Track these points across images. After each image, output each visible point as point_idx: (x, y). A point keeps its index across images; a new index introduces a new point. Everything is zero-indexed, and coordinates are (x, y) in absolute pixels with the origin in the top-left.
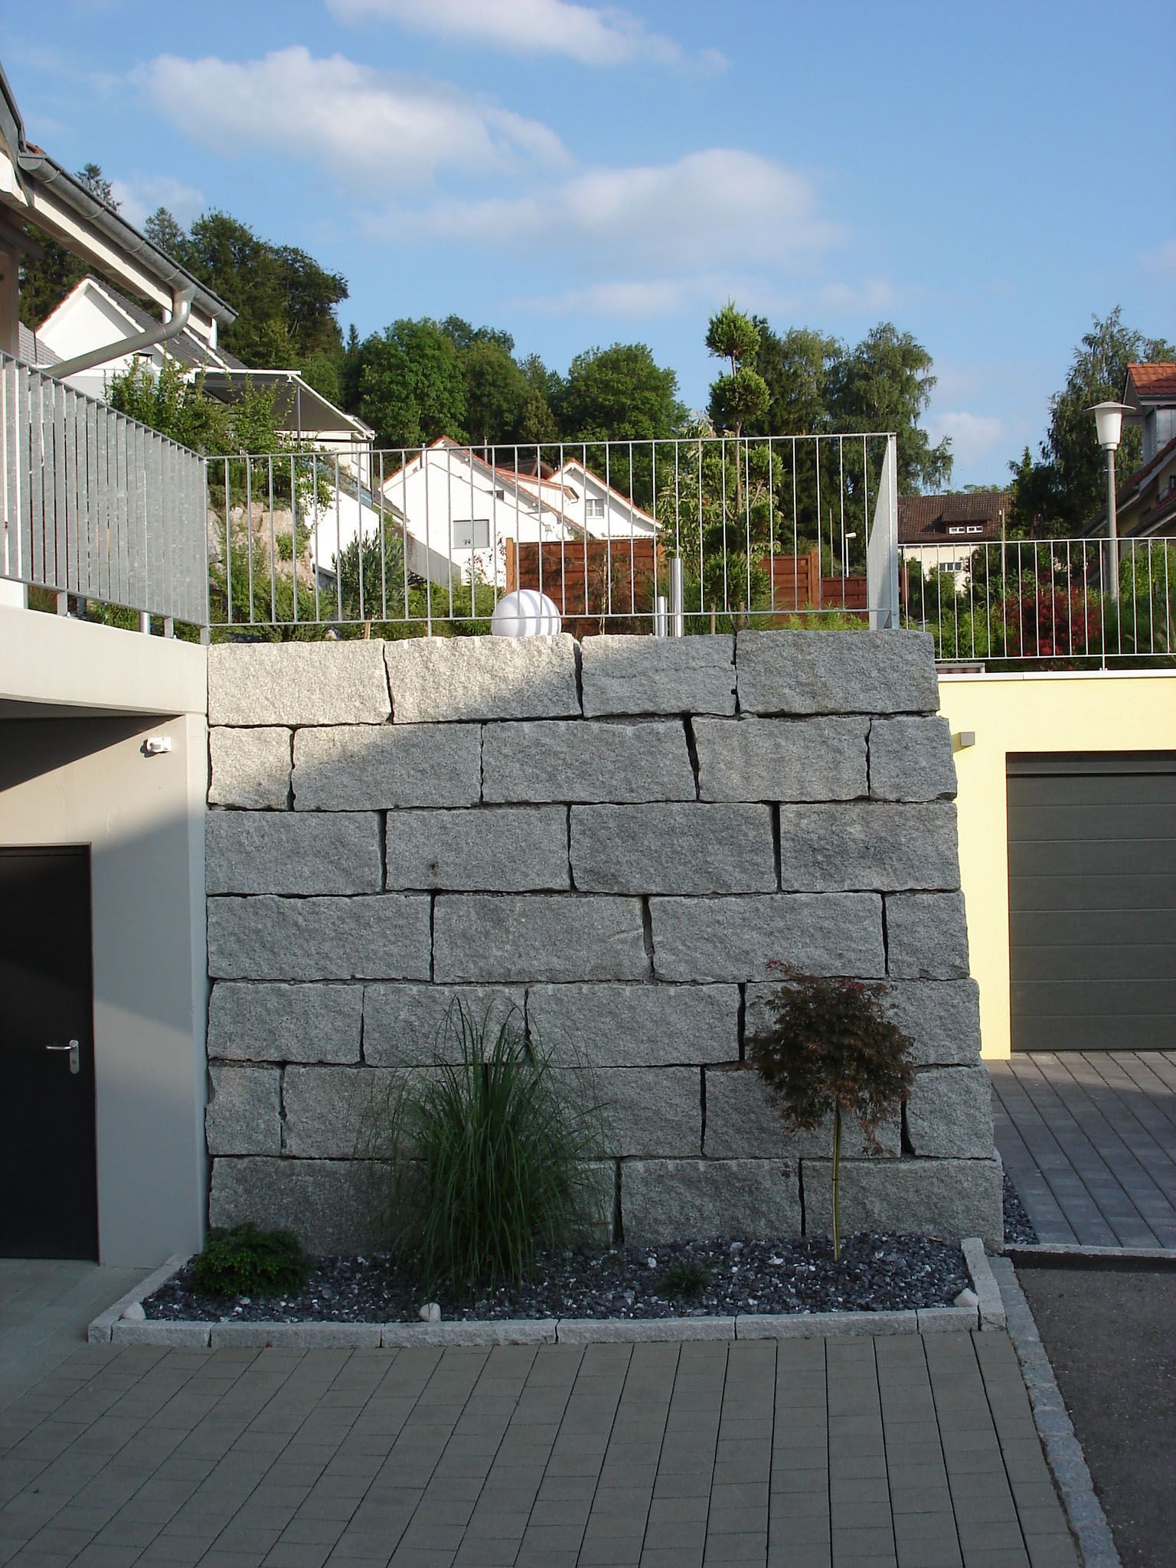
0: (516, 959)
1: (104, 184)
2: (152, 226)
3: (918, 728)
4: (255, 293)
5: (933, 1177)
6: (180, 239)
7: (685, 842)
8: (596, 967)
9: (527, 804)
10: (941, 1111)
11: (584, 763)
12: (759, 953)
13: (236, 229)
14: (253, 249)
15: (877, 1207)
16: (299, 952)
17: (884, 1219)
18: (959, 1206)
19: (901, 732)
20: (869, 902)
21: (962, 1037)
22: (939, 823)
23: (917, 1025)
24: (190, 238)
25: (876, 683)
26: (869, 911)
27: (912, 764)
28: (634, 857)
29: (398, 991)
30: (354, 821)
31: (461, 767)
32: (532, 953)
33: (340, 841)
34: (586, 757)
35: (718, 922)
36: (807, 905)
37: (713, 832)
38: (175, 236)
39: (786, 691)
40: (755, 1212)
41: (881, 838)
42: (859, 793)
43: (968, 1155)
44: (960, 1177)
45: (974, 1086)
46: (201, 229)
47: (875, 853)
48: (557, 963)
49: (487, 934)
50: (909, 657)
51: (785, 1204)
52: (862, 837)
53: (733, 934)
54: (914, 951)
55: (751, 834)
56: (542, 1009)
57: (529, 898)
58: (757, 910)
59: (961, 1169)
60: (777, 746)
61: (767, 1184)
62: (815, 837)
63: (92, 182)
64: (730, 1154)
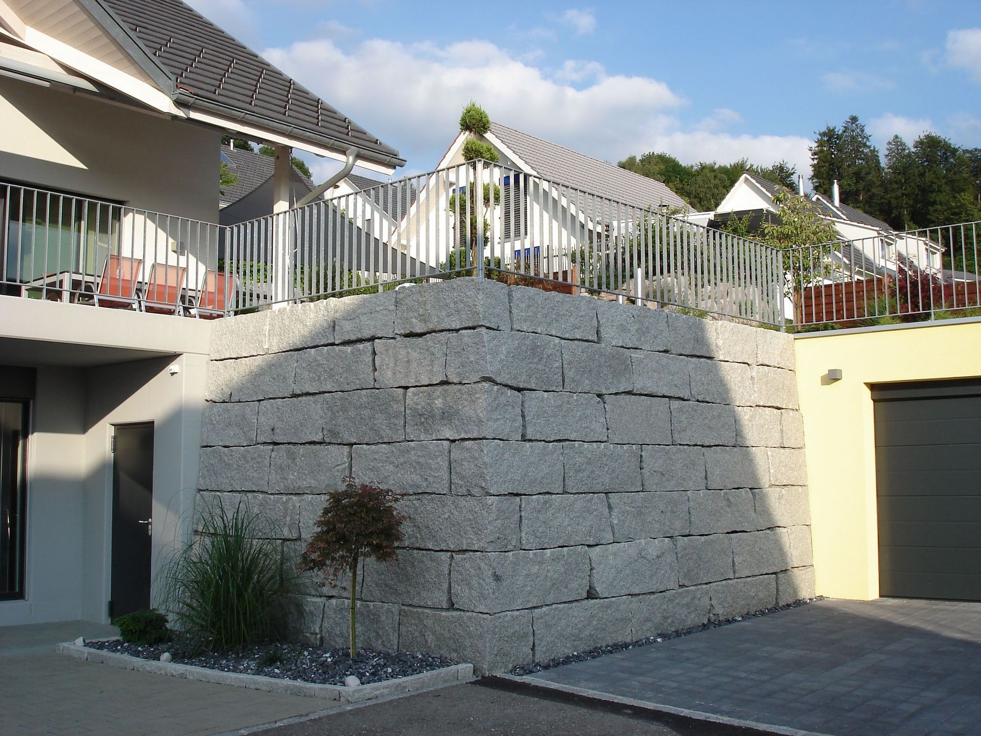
0: (298, 481)
1: (861, 125)
2: (891, 146)
3: (469, 337)
4: (954, 177)
5: (456, 622)
6: (907, 151)
7: (366, 413)
8: (328, 485)
9: (308, 394)
10: (466, 580)
11: (331, 369)
12: (392, 478)
13: (940, 142)
14: (951, 152)
15: (430, 638)
16: (224, 476)
17: (433, 646)
18: (468, 643)
19: (461, 340)
20: (441, 446)
21: (479, 532)
22: (478, 396)
23: (459, 524)
24: (913, 150)
25: (453, 311)
26: (441, 452)
27: (466, 359)
28: (346, 421)
29: (255, 497)
30: (249, 406)
31: (287, 376)
32: (304, 477)
33: (244, 417)
34: (332, 366)
35: (375, 459)
36: (413, 448)
37: (379, 406)
38: (904, 150)
39: (414, 320)
40: (378, 636)
41: (450, 406)
42: (441, 379)
43: (478, 610)
44: (469, 623)
45: (482, 565)
46: (920, 144)
47: (447, 416)
48: (313, 483)
49: (289, 466)
50: (469, 294)
51: (390, 631)
52: (441, 406)
53: (382, 466)
54: (462, 478)
55: (395, 406)
56: (305, 509)
57: (307, 446)
58: (393, 452)
59: (470, 618)
60: (408, 353)
61: (383, 618)
62: (419, 407)
63: (854, 125)
64: (372, 599)
